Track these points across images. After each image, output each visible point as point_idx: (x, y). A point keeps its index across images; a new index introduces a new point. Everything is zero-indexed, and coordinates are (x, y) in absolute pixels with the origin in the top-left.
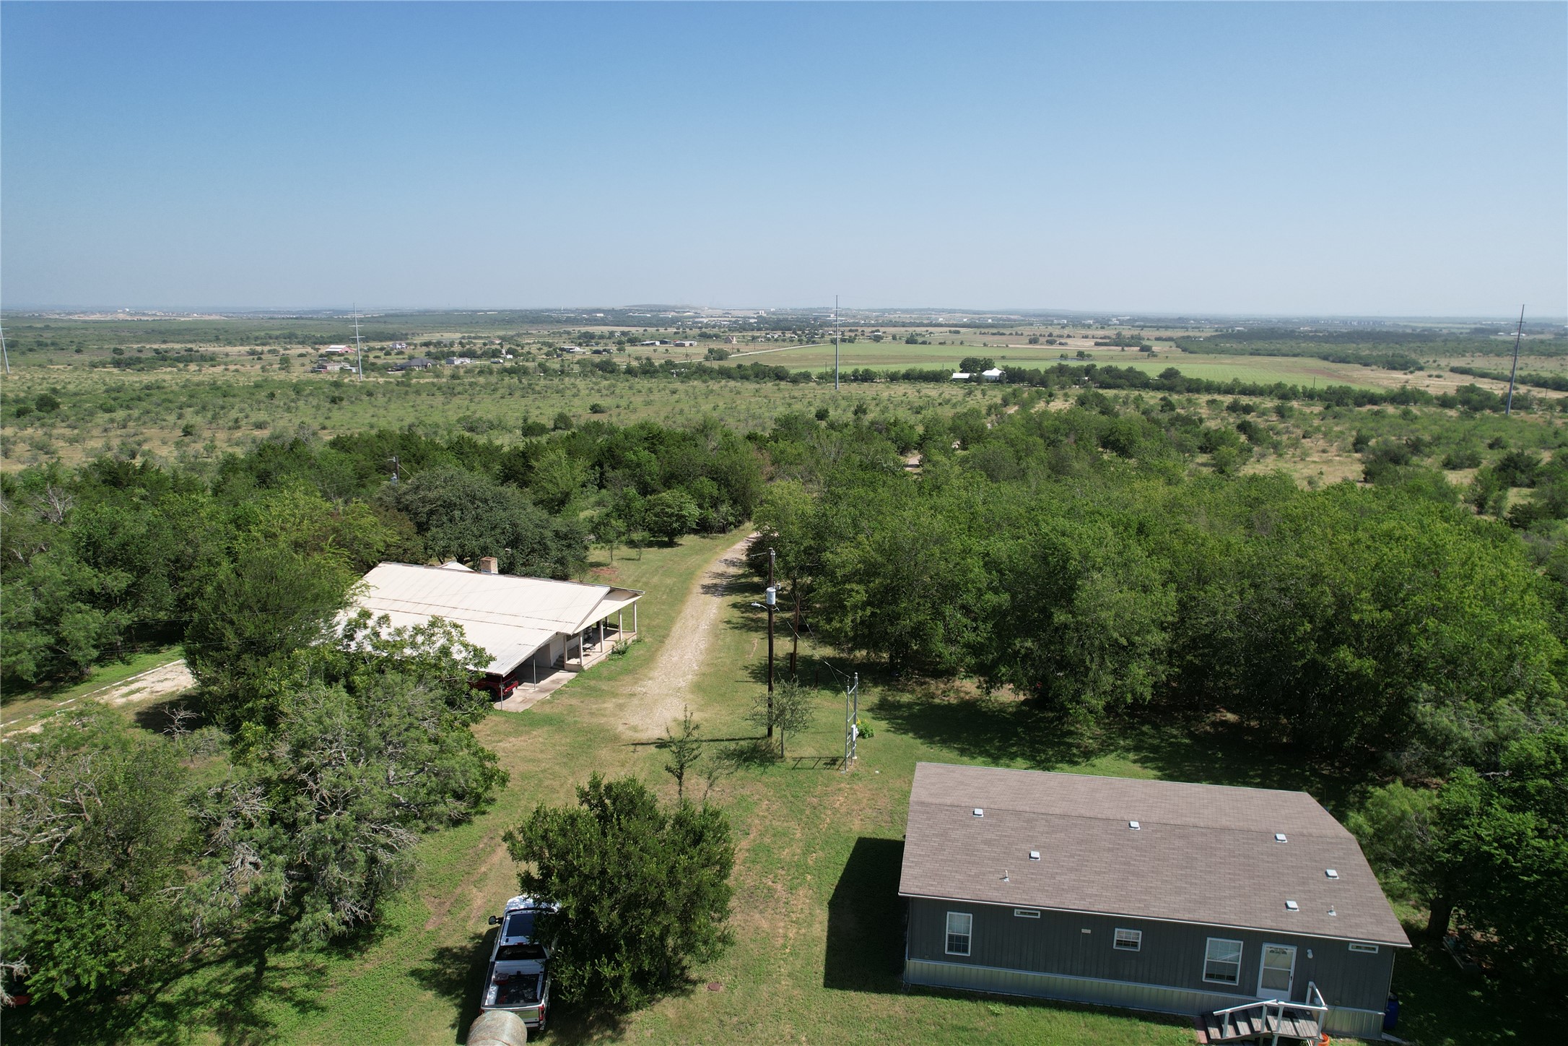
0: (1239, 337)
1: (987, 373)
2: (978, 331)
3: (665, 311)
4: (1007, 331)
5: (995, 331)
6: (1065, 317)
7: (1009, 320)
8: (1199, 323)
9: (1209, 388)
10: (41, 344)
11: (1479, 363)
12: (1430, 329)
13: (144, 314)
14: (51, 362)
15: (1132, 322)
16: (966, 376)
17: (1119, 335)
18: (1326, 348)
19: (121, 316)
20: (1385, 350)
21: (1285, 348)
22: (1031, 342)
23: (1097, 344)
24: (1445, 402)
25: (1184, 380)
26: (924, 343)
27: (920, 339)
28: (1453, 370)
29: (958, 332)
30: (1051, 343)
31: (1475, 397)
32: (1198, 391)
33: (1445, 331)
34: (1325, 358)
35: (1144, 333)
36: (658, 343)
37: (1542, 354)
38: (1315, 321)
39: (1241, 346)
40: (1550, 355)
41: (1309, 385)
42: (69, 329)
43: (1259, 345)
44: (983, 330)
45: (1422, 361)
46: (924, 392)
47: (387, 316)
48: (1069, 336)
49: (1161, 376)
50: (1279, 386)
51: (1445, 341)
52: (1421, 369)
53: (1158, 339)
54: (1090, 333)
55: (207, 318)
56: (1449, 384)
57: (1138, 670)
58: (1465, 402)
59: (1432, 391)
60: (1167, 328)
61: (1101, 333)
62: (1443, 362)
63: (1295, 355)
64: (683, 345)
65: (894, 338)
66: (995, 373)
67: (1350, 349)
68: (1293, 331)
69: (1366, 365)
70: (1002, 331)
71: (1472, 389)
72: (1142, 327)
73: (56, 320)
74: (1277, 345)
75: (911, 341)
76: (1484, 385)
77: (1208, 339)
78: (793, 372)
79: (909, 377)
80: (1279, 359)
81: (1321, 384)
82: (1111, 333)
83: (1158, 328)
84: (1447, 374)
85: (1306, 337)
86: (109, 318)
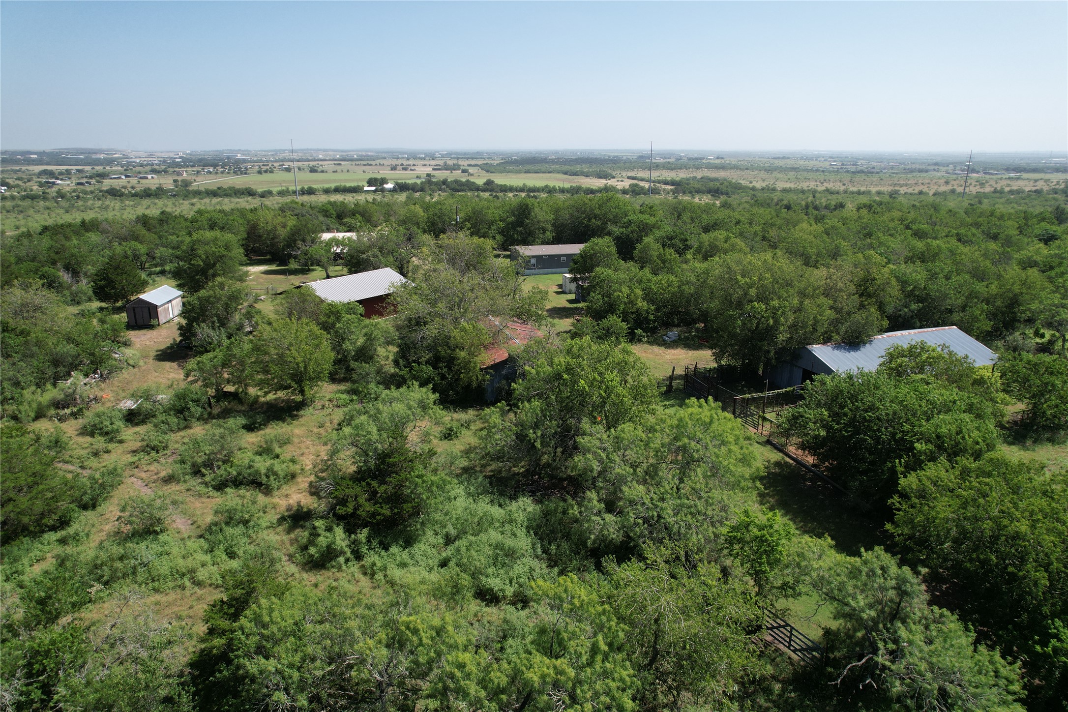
0: (516, 162)
1: (386, 186)
2: (354, 163)
4: (373, 163)
5: (365, 163)
6: (405, 153)
7: (368, 156)
8: (491, 155)
9: (512, 189)
11: (641, 174)
12: (617, 156)
15: (449, 155)
16: (373, 188)
17: (445, 163)
18: (565, 168)
20: (595, 168)
21: (543, 169)
22: (392, 169)
23: (434, 169)
24: (624, 192)
25: (498, 185)
26: (322, 172)
27: (319, 170)
28: (629, 178)
29: (340, 164)
30: (405, 169)
31: (637, 189)
32: (506, 191)
33: (625, 158)
34: (566, 173)
35: (461, 162)
36: (123, 177)
37: (668, 169)
38: (556, 153)
39: (518, 168)
40: (672, 169)
41: (562, 186)
43: (528, 167)
44: (357, 163)
45: (614, 174)
46: (356, 197)
48: (414, 165)
49: (485, 184)
50: (547, 186)
51: (625, 163)
52: (614, 178)
53: (469, 165)
54: (427, 163)
56: (626, 184)
57: (548, 233)
58: (633, 191)
59: (619, 187)
60: (472, 158)
61: (433, 163)
62: (624, 174)
63: (549, 172)
64: (147, 178)
65: (299, 169)
66: (389, 186)
67: (578, 168)
68: (546, 159)
69: (587, 176)
70: (370, 162)
71: (636, 185)
72: (458, 159)
74: (538, 167)
75: (313, 170)
76: (642, 184)
77: (498, 165)
78: (260, 190)
79: (337, 190)
80: (541, 175)
81: (567, 185)
82: (441, 163)
83: (468, 159)
84: (626, 180)
85: (552, 162)
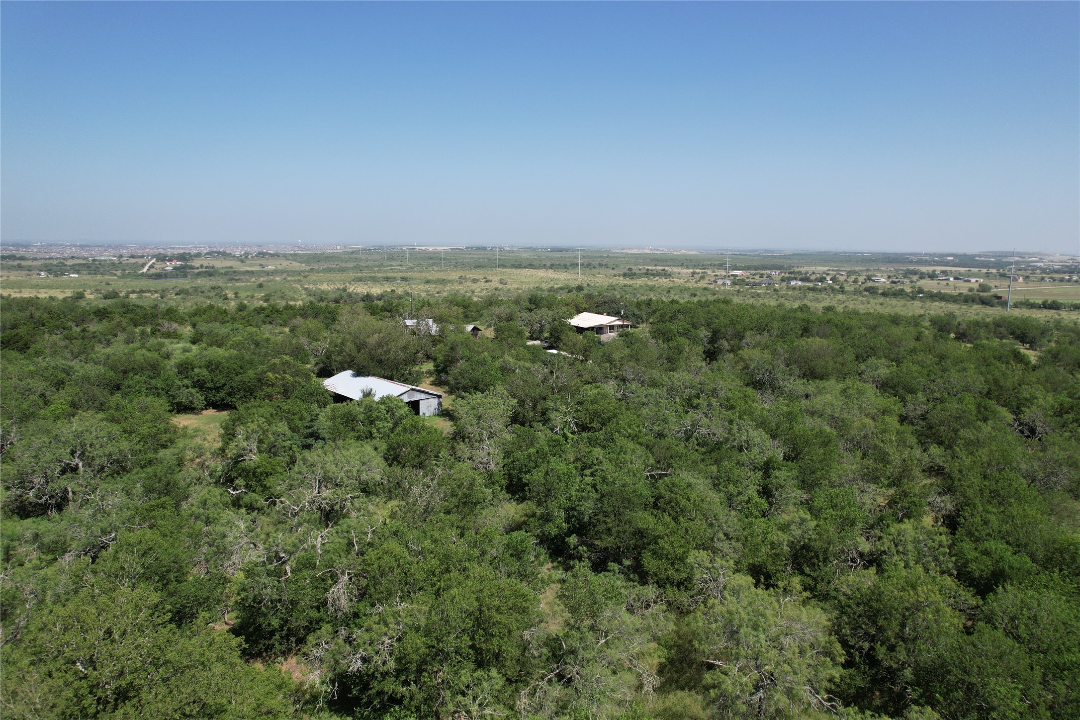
3: (1006, 256)
10: (600, 265)
13: (658, 250)
14: (599, 273)
19: (646, 251)
42: (617, 257)
47: (794, 254)
55: (689, 253)
73: (615, 253)
86: (640, 251)
